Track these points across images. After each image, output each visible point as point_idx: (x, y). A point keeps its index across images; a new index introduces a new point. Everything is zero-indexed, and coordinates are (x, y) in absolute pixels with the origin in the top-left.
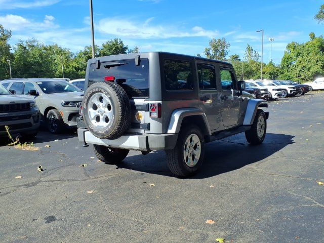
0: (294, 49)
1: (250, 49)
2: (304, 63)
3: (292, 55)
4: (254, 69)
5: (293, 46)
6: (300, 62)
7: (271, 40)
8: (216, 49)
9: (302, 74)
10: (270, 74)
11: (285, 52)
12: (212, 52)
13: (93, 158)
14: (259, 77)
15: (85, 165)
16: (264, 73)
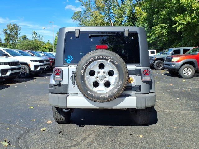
4: (39, 45)
7: (44, 28)
8: (11, 30)
10: (49, 49)
11: (56, 37)
12: (9, 32)
13: (35, 120)
14: (43, 50)
15: (44, 129)
16: (45, 48)
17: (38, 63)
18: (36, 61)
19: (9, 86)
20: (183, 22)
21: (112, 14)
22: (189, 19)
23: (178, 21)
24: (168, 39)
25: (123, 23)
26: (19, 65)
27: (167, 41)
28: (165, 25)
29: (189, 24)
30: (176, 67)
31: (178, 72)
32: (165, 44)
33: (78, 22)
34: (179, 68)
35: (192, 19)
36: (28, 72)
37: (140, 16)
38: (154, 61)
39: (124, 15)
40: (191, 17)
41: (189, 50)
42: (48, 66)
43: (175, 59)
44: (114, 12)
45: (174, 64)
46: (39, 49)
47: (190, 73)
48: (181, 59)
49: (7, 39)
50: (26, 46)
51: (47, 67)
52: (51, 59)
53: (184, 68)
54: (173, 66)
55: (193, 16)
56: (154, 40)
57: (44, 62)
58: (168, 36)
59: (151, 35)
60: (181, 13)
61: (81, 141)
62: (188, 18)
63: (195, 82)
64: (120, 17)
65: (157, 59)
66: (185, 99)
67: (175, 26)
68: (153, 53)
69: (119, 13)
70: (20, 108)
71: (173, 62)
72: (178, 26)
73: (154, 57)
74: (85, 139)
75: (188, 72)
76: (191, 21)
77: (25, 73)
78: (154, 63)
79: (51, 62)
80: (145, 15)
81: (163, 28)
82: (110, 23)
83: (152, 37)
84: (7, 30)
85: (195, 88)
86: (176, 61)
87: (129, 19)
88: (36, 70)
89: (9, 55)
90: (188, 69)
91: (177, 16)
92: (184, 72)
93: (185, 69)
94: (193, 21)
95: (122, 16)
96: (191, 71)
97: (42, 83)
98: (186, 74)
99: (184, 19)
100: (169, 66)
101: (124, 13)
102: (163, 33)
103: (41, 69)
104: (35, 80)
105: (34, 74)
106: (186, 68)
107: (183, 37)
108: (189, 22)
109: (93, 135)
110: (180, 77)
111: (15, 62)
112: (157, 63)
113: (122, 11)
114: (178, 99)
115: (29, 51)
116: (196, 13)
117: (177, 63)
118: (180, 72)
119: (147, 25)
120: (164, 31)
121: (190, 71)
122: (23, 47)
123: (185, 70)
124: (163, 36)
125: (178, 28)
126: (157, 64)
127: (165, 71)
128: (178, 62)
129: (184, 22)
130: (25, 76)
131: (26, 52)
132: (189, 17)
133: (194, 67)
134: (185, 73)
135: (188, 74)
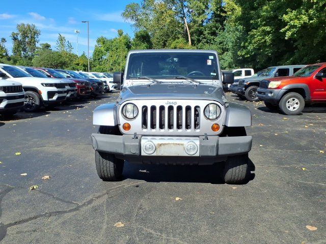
0: (103, 43)
1: (61, 39)
2: (115, 58)
3: (103, 49)
4: (67, 60)
5: (102, 41)
6: (111, 56)
7: (77, 32)
8: (25, 35)
9: (114, 68)
10: (84, 66)
11: (96, 46)
12: (20, 38)
13: (25, 174)
14: (73, 68)
15: (35, 188)
16: (78, 64)
17: (54, 89)
18: (51, 85)
19: (4, 124)
20: (295, 24)
21: (187, 9)
22: (305, 18)
23: (288, 22)
24: (274, 51)
25: (204, 24)
26: (22, 91)
27: (272, 54)
28: (268, 29)
29: (304, 26)
30: (275, 97)
31: (278, 105)
32: (269, 59)
33: (134, 22)
34: (279, 98)
35: (311, 19)
36: (37, 103)
37: (231, 13)
38: (246, 87)
39: (206, 11)
40: (309, 15)
41: (300, 69)
42: (73, 93)
43: (273, 85)
44: (191, 6)
45: (271, 93)
46: (67, 67)
47: (297, 107)
48: (283, 84)
49: (16, 50)
50: (47, 61)
51: (72, 95)
52: (79, 82)
53: (288, 99)
54: (269, 95)
55: (312, 13)
56: (252, 52)
57: (64, 87)
58: (274, 47)
59: (247, 44)
60: (293, 8)
61: (84, 204)
62: (303, 16)
63: (302, 120)
64: (200, 14)
65: (251, 84)
66: (272, 147)
67: (283, 29)
68: (248, 73)
69: (197, 7)
70: (9, 157)
71: (270, 88)
72: (288, 30)
73: (246, 81)
74: (90, 202)
75: (294, 105)
76: (309, 21)
77: (32, 103)
78: (245, 90)
79: (78, 87)
80: (239, 10)
81: (266, 33)
82: (183, 24)
83: (249, 48)
84: (17, 34)
85: (297, 131)
86: (275, 87)
87: (216, 17)
88: (50, 99)
89: (8, 74)
90: (294, 100)
91: (286, 13)
92: (287, 105)
93: (290, 100)
94: (311, 22)
95: (204, 12)
96: (299, 103)
97: (57, 120)
98: (291, 109)
99: (297, 18)
100: (264, 96)
101: (207, 8)
102: (265, 41)
103: (58, 98)
104: (47, 116)
105: (47, 105)
106: (292, 99)
107: (296, 48)
108: (304, 23)
109: (106, 196)
110: (281, 112)
111: (15, 87)
112: (250, 90)
113: (203, 3)
114: (260, 147)
115: (44, 70)
116: (317, 7)
117: (276, 90)
118: (281, 104)
119: (242, 27)
120: (268, 38)
121: (297, 103)
122: (41, 63)
123: (289, 102)
124: (266, 46)
125: (289, 34)
126: (250, 93)
127: (262, 104)
128: (278, 88)
129: (297, 23)
130: (32, 109)
131: (39, 70)
132: (305, 14)
133: (304, 97)
134: (289, 107)
135: (294, 108)
